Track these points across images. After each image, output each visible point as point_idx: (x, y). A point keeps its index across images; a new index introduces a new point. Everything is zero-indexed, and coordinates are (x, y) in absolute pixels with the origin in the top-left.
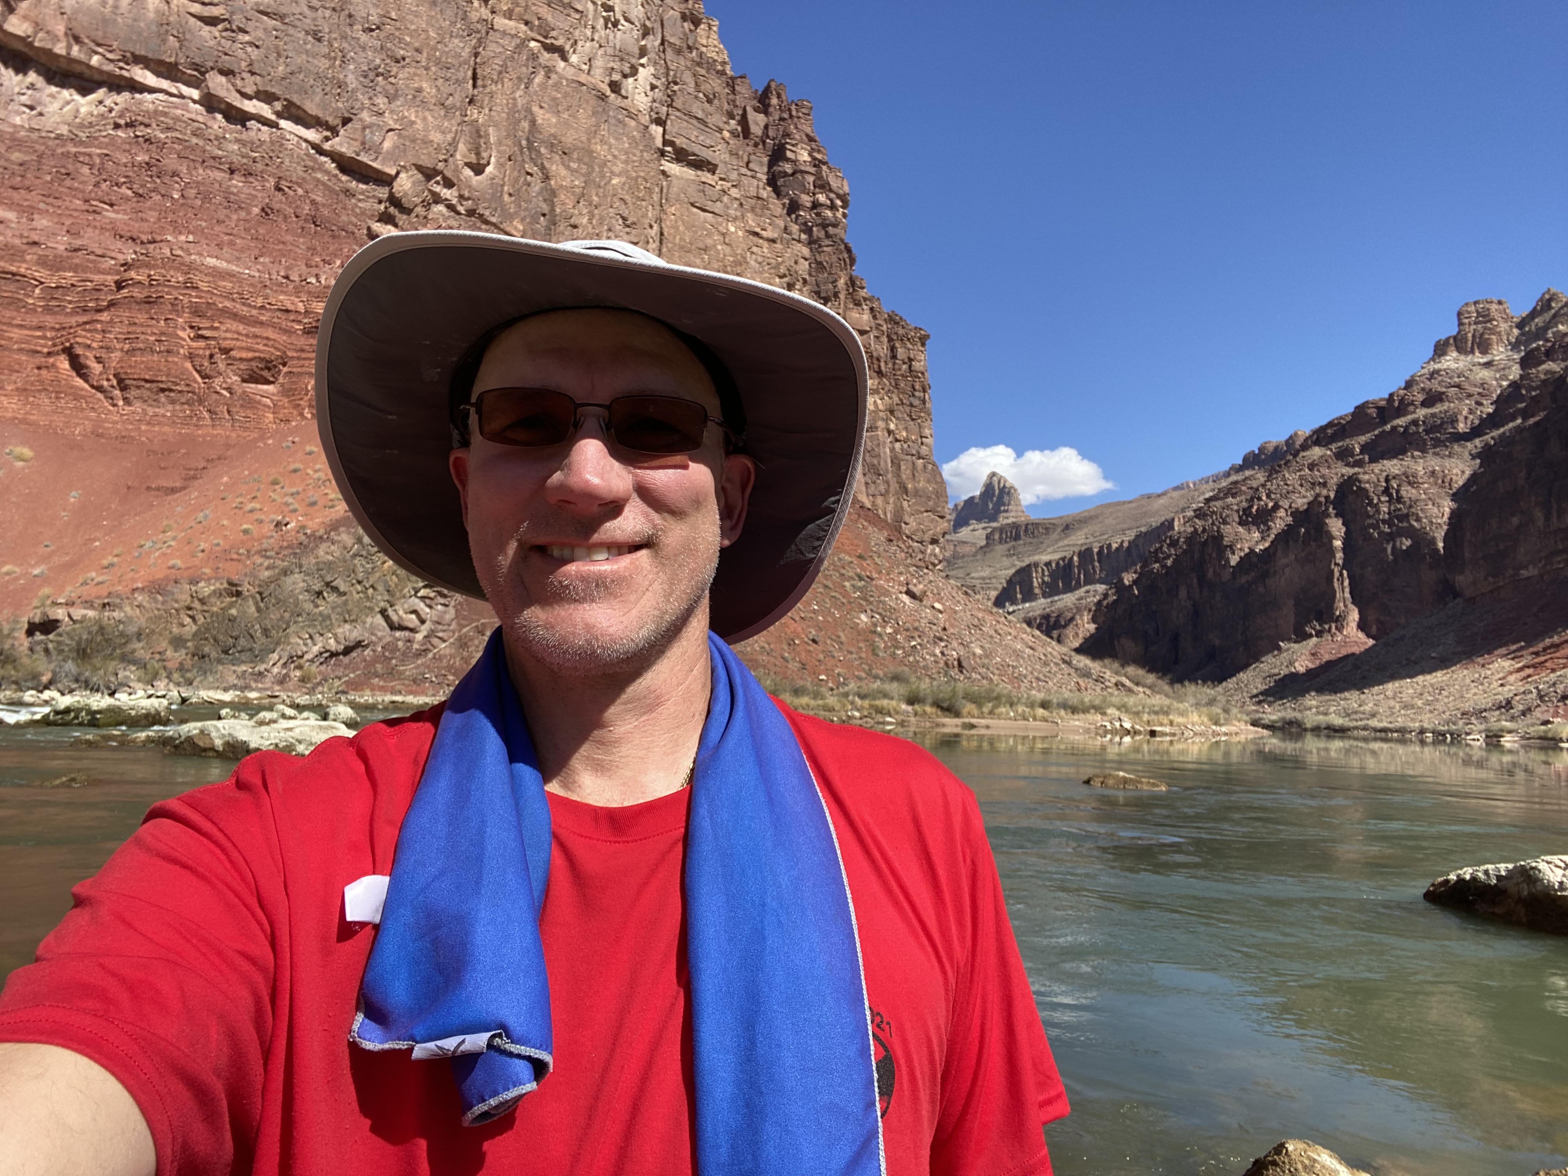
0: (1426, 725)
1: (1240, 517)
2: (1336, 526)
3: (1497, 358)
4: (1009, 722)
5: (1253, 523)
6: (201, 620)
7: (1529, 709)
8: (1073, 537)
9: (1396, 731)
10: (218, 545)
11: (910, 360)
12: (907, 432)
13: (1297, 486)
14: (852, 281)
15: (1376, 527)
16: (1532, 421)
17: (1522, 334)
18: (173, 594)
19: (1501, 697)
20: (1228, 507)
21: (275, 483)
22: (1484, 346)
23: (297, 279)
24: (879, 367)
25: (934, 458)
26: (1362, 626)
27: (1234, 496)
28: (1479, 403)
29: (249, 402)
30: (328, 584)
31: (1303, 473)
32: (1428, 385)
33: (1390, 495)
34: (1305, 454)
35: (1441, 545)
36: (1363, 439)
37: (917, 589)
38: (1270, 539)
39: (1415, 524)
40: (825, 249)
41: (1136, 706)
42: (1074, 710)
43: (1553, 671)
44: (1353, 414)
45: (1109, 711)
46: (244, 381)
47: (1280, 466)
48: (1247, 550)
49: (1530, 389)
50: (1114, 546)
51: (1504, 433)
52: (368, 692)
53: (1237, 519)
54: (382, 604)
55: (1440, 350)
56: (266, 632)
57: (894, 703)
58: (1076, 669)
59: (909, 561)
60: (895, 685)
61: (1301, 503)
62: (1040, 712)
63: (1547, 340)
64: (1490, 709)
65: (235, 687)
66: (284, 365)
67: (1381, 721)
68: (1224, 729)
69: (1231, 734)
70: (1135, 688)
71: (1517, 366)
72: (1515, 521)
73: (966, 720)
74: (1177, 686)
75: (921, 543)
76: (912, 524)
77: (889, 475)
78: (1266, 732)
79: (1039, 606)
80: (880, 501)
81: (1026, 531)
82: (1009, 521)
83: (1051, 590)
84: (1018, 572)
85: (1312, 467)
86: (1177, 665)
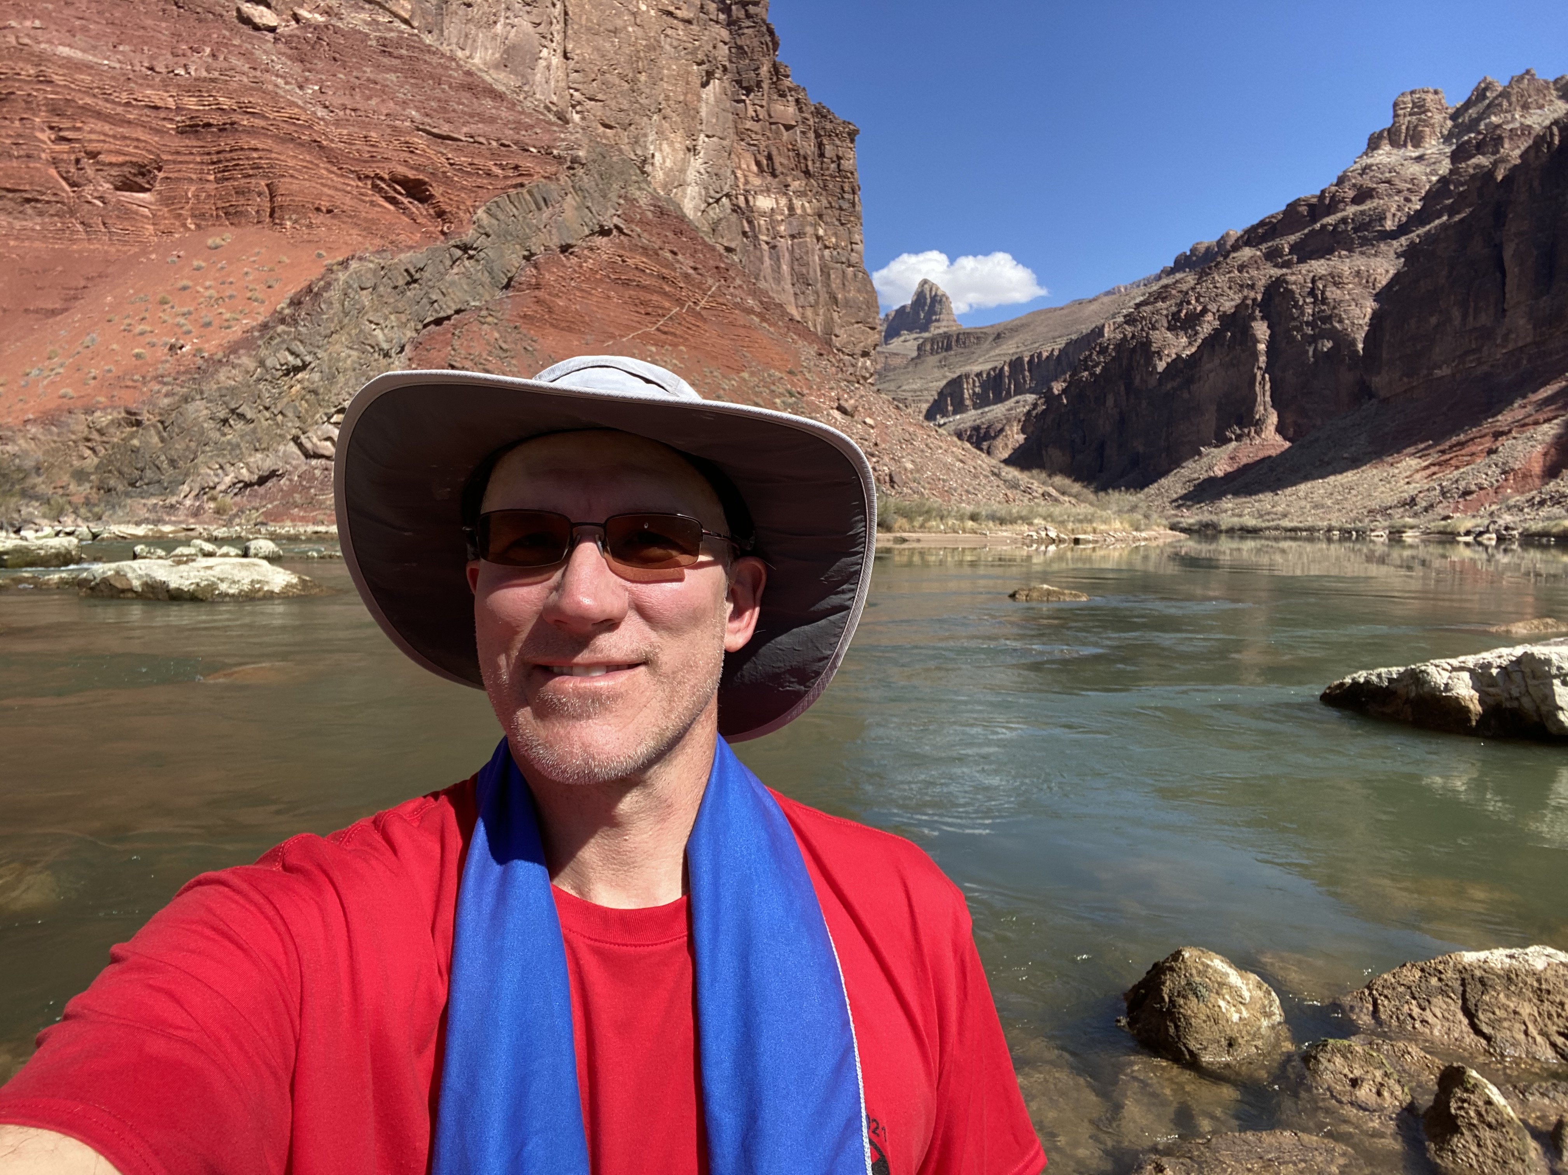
0: (1334, 523)
1: (1169, 322)
2: (1261, 330)
3: (1429, 152)
4: (939, 534)
5: (1181, 328)
6: (102, 452)
7: (1432, 506)
8: (1005, 347)
9: (1306, 530)
10: (110, 371)
11: (839, 158)
12: (837, 237)
13: (1226, 289)
14: (775, 69)
15: (1299, 329)
16: (1457, 218)
17: (1455, 126)
18: (68, 425)
19: (1405, 495)
20: (1158, 312)
21: (164, 302)
22: (1416, 139)
23: (164, 70)
24: (807, 166)
25: (865, 266)
26: (1280, 429)
27: (1164, 300)
28: (1407, 200)
29: (126, 213)
30: (233, 411)
31: (1232, 275)
32: (1359, 181)
33: (1315, 296)
34: (1235, 255)
35: (1360, 346)
36: (1293, 238)
37: (849, 404)
38: (1197, 344)
39: (1337, 325)
40: (746, 31)
41: (1061, 515)
42: (1002, 521)
43: (1457, 468)
44: (1285, 212)
45: (1036, 521)
46: (117, 188)
47: (1210, 268)
48: (1174, 356)
49: (1459, 184)
50: (1045, 355)
51: (1429, 231)
52: (288, 523)
53: (1166, 325)
54: (294, 431)
55: (1374, 143)
56: (172, 462)
58: (1005, 481)
59: (840, 375)
61: (1228, 306)
62: (969, 524)
63: (1479, 133)
64: (1396, 507)
65: (147, 521)
66: (160, 169)
67: (1292, 520)
68: (1144, 534)
69: (1150, 539)
70: (1062, 498)
71: (1448, 161)
72: (1433, 320)
73: (898, 535)
74: (1101, 494)
75: (852, 355)
76: (842, 336)
77: (819, 285)
78: (1183, 536)
79: (970, 417)
80: (809, 312)
81: (957, 341)
82: (941, 331)
83: (981, 401)
84: (949, 384)
85: (1241, 268)
86: (1101, 474)
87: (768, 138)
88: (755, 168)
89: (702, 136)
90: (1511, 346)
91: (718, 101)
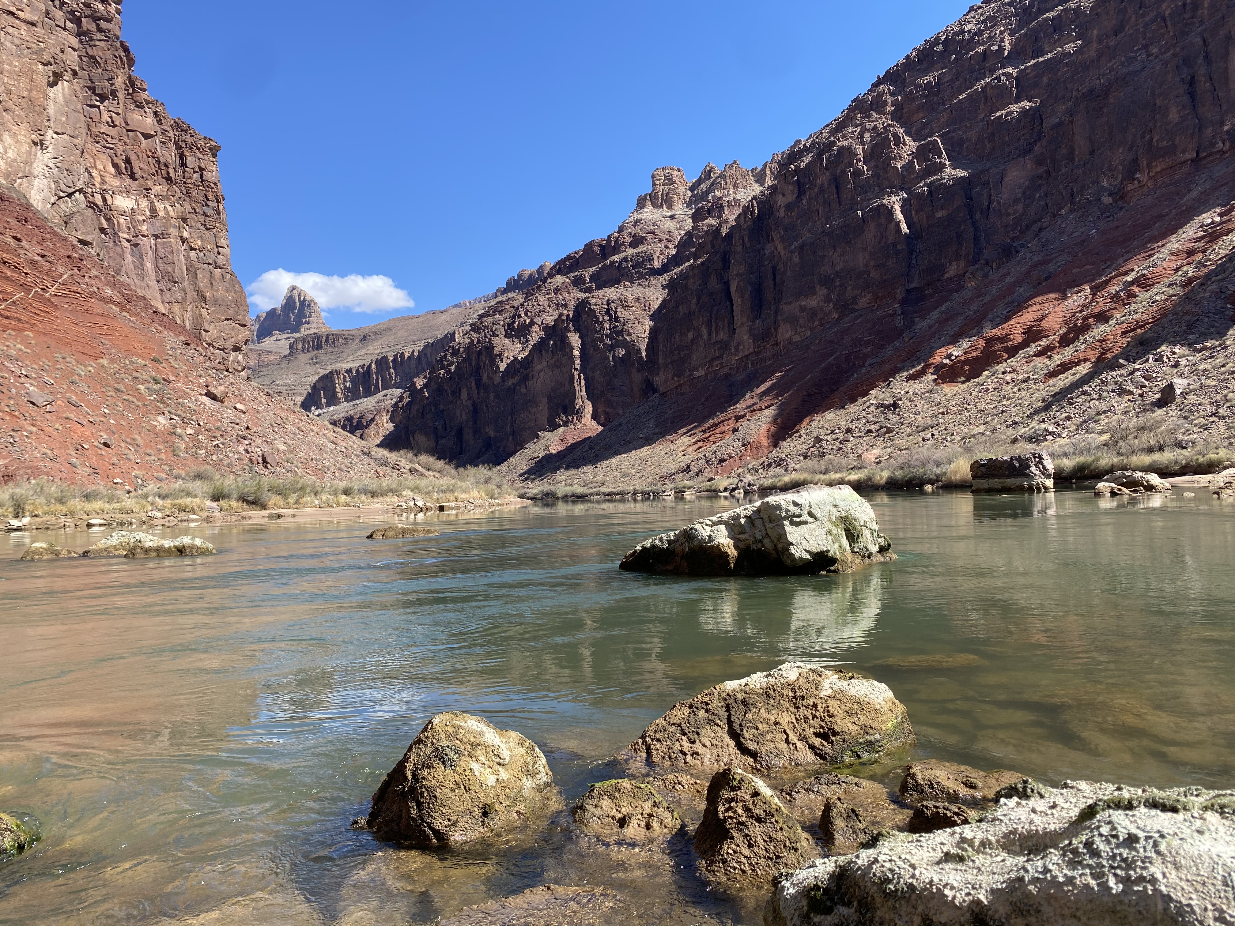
0: (637, 488)
1: (505, 331)
2: (575, 339)
3: (678, 213)
4: (314, 509)
5: (517, 336)
7: (701, 471)
8: (371, 347)
9: (618, 494)
11: (202, 169)
12: (202, 240)
13: (546, 306)
14: (131, 82)
15: (602, 340)
16: (700, 261)
17: (693, 196)
19: (683, 464)
20: (496, 322)
22: (668, 202)
24: (168, 173)
26: (595, 417)
27: (500, 313)
31: (550, 296)
32: (633, 230)
33: (610, 315)
34: (551, 281)
35: (644, 354)
36: (591, 270)
37: (218, 391)
38: (529, 349)
39: (627, 338)
40: (97, 43)
41: (427, 487)
42: (374, 494)
43: (714, 442)
44: (584, 250)
45: (404, 493)
47: (533, 290)
48: (512, 358)
49: (698, 237)
50: (407, 355)
51: (682, 270)
53: (504, 333)
55: (641, 204)
57: (198, 500)
58: (375, 459)
59: (208, 364)
60: (198, 483)
61: (550, 320)
62: (343, 498)
63: (709, 202)
64: (677, 473)
67: (608, 487)
68: (497, 501)
69: (503, 505)
70: (426, 473)
71: (690, 220)
72: (690, 335)
73: (273, 511)
74: (461, 470)
75: (223, 350)
76: (212, 332)
77: (186, 283)
78: (529, 502)
79: (343, 409)
80: (176, 308)
81: (327, 341)
82: (311, 332)
83: (353, 394)
84: (322, 379)
85: (557, 291)
86: (461, 453)
87: (126, 144)
88: (112, 170)
89: (50, 133)
90: (741, 355)
91: (67, 102)
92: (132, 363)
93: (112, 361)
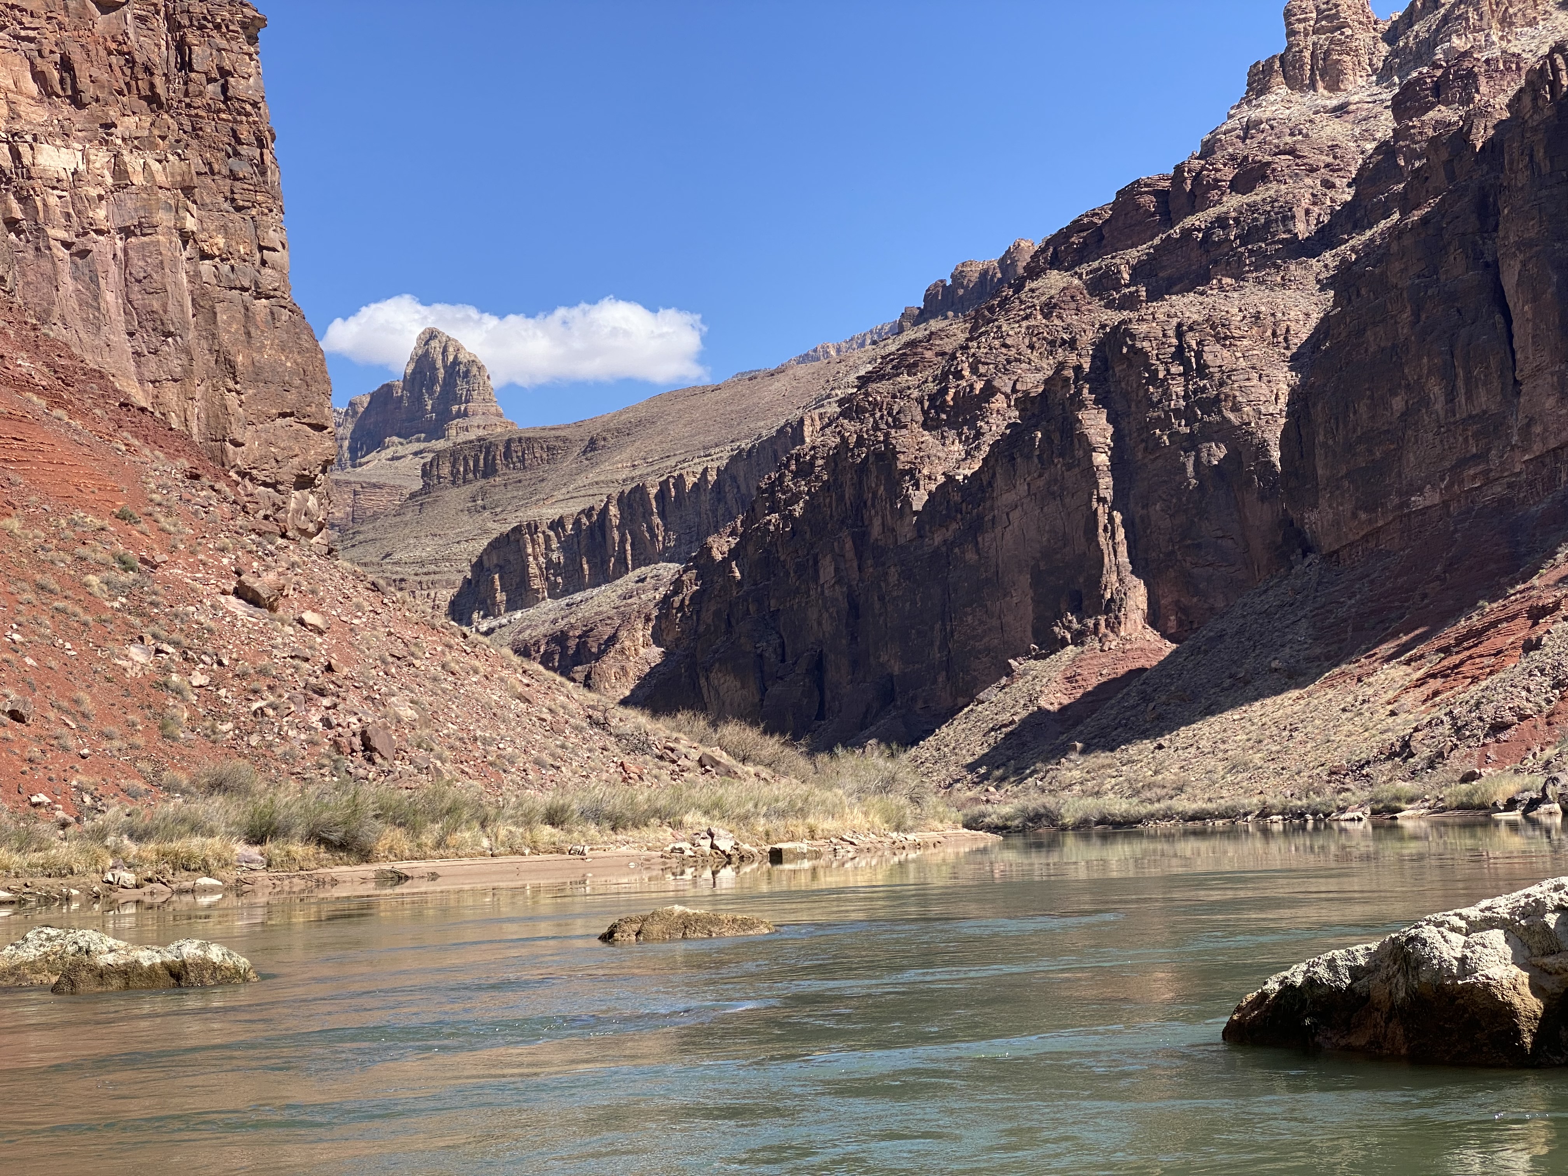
0: (1270, 801)
1: (925, 413)
2: (1096, 425)
3: (1355, 98)
4: (479, 860)
5: (952, 424)
7: (1440, 754)
8: (606, 466)
9: (1221, 816)
11: (225, 73)
12: (227, 235)
13: (1023, 348)
15: (1165, 424)
16: (1416, 216)
17: (1394, 54)
19: (1391, 737)
20: (902, 393)
22: (1331, 75)
24: (152, 86)
26: (1154, 619)
27: (912, 369)
28: (1328, 185)
31: (1033, 322)
32: (1240, 149)
33: (1186, 363)
34: (1034, 285)
35: (1276, 455)
36: (1134, 254)
37: (264, 584)
38: (982, 455)
39: (1231, 416)
41: (740, 803)
42: (616, 823)
43: (1475, 680)
44: (1115, 206)
45: (688, 819)
47: (991, 309)
48: (941, 479)
49: (1412, 156)
50: (690, 481)
51: (1372, 240)
53: (920, 418)
55: (1258, 81)
57: (215, 843)
58: (619, 737)
59: (240, 521)
60: (218, 800)
61: (1032, 381)
62: (546, 832)
63: (1436, 66)
64: (1376, 760)
67: (1193, 798)
68: (911, 837)
69: (926, 846)
70: (739, 768)
71: (1389, 113)
72: (1398, 403)
73: (387, 866)
74: (823, 758)
75: (273, 486)
76: (250, 446)
77: (191, 335)
78: (992, 838)
79: (544, 615)
80: (171, 394)
81: (507, 455)
82: (472, 435)
83: (566, 579)
84: (495, 545)
85: (1049, 309)
86: (820, 716)
87: (61, 27)
88: (33, 88)
90: (1538, 448)
92: (72, 524)
93: (30, 521)
